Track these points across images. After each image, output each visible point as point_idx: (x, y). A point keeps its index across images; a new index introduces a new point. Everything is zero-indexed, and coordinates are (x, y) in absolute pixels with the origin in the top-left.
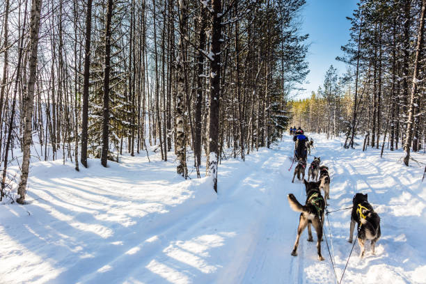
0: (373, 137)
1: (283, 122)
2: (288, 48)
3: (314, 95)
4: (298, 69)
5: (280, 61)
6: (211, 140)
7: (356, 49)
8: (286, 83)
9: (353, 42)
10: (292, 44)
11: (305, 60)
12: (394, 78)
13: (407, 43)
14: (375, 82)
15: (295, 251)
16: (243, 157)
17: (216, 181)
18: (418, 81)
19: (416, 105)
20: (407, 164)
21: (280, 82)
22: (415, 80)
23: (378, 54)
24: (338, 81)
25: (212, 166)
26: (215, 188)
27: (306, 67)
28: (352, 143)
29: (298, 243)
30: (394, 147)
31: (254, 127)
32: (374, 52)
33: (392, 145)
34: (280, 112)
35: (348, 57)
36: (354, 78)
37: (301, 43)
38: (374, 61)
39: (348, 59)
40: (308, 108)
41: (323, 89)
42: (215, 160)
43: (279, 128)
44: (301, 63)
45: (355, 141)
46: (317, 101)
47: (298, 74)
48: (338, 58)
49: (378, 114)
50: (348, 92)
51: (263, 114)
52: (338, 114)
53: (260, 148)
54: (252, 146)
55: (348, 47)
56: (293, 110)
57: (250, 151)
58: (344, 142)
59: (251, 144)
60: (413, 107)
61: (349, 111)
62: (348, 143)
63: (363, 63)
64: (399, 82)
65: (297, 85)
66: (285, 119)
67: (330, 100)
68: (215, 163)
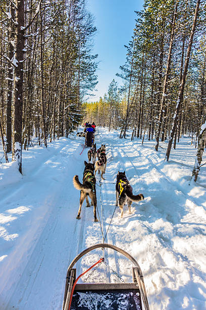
0: (138, 131)
1: (78, 119)
2: (83, 63)
3: (101, 100)
4: (90, 80)
5: (77, 73)
6: (15, 132)
7: (129, 69)
8: (81, 90)
9: (128, 64)
10: (85, 61)
11: (95, 74)
12: (152, 92)
13: (161, 69)
14: (141, 94)
15: (79, 216)
16: (46, 145)
17: (20, 165)
18: (166, 95)
19: (164, 111)
20: (157, 150)
21: (77, 88)
22: (164, 95)
23: (144, 74)
24: (118, 91)
25: (17, 152)
26: (20, 170)
27: (95, 79)
28: (125, 135)
29: (80, 210)
30: (151, 138)
31: (55, 121)
32: (141, 72)
33: (149, 137)
34: (75, 111)
35: (125, 74)
36: (128, 90)
37: (93, 61)
38: (141, 79)
39: (125, 76)
40: (97, 109)
41: (108, 96)
42: (20, 148)
43: (74, 123)
44: (92, 76)
45: (127, 133)
46: (103, 104)
47: (90, 84)
48: (117, 75)
49: (141, 116)
50: (123, 99)
51: (63, 112)
52: (117, 114)
53: (60, 138)
54: (54, 136)
55: (125, 67)
56: (87, 110)
57: (52, 140)
58: (120, 133)
59: (53, 135)
60: (162, 112)
61: (125, 113)
62: (122, 134)
63: (134, 79)
64: (155, 95)
65: (89, 91)
66: (79, 117)
67: (111, 104)
68: (19, 151)
